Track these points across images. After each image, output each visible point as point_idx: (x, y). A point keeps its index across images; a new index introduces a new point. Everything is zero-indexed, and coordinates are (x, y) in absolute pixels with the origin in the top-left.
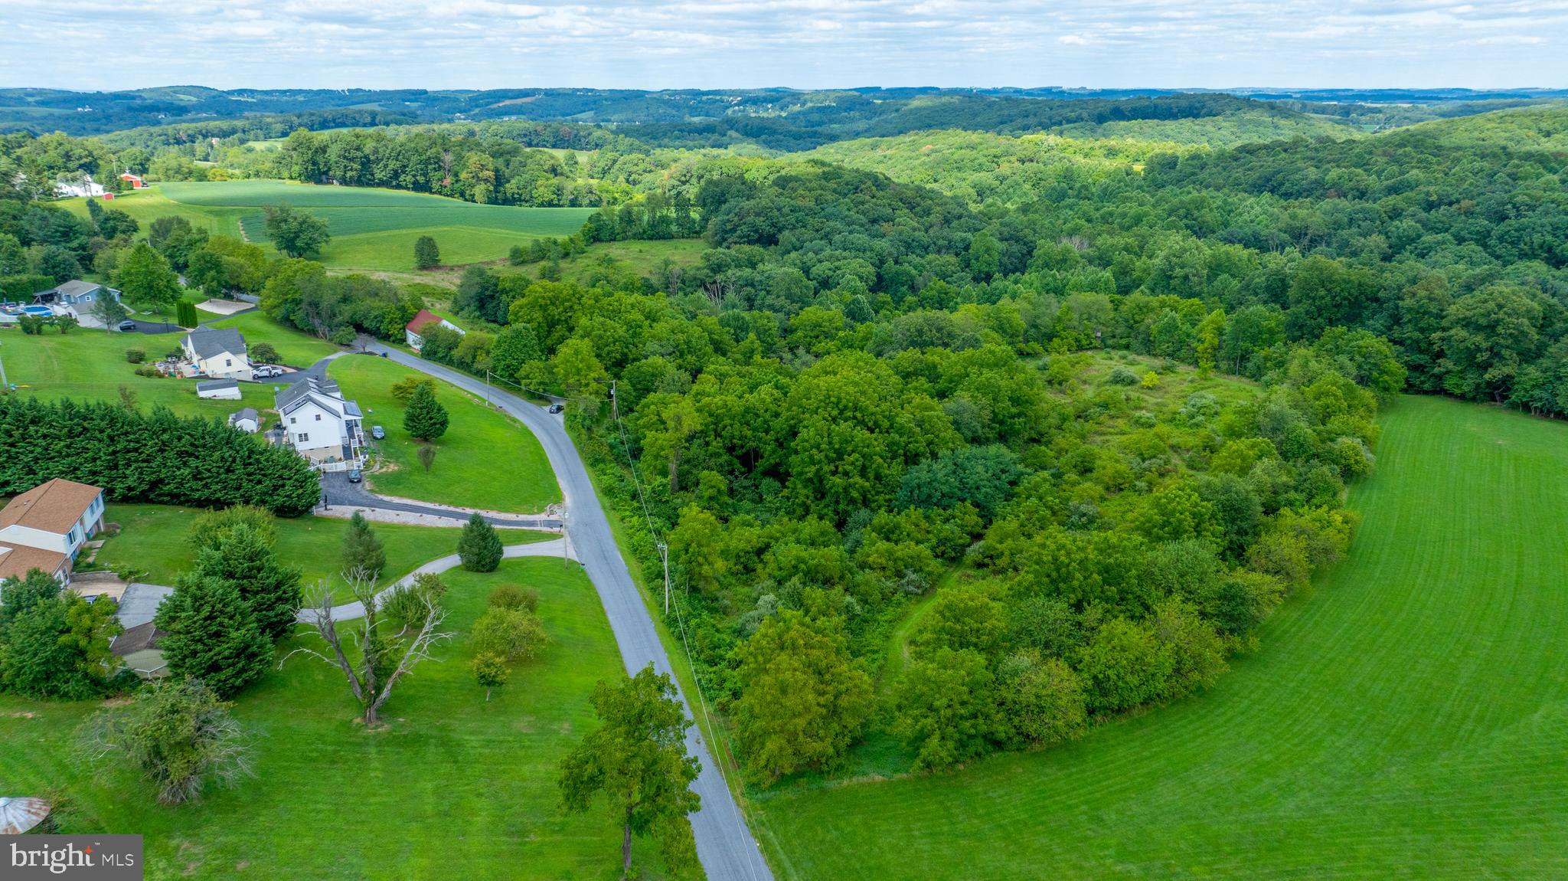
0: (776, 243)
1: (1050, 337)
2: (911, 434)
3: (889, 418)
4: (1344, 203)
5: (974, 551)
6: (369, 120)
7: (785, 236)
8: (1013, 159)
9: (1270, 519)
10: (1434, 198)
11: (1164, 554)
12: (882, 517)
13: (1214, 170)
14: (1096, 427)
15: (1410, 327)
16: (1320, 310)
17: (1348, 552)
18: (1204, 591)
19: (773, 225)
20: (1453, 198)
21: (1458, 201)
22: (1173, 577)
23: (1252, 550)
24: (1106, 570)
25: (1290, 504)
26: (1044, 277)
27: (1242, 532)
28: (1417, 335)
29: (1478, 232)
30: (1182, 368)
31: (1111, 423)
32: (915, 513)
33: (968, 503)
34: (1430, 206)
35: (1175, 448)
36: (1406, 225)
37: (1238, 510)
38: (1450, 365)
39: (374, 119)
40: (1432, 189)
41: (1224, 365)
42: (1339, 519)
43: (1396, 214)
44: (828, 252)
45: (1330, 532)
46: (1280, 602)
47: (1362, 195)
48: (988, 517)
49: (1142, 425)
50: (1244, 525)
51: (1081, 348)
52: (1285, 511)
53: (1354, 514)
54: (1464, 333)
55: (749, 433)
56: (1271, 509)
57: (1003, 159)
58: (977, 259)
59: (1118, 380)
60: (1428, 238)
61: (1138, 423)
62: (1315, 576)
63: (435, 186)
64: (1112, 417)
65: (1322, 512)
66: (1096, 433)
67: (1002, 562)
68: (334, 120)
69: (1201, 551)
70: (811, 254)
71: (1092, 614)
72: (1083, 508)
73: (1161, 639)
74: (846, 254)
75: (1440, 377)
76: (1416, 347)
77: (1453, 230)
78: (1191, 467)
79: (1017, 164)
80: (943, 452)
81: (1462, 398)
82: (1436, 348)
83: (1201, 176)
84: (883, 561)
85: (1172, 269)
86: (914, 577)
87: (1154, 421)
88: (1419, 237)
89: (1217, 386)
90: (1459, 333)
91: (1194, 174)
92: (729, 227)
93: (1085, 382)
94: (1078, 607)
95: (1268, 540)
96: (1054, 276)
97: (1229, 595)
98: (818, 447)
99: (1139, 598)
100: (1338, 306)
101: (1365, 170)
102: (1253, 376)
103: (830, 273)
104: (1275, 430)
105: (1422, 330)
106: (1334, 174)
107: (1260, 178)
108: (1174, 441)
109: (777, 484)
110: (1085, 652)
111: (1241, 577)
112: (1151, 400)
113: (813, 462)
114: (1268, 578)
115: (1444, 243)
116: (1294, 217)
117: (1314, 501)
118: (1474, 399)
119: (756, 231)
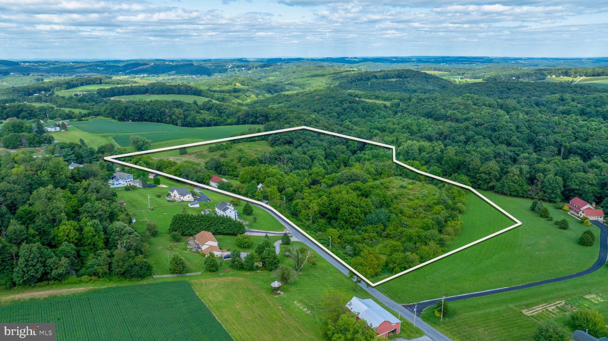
0: (293, 144)
1: (381, 174)
2: (365, 208)
3: (359, 204)
4: (453, 124)
5: (384, 234)
6: (99, 82)
7: (296, 142)
8: (347, 102)
9: (446, 224)
10: (477, 123)
11: (428, 233)
12: (363, 228)
13: (412, 107)
14: (400, 201)
15: (472, 172)
16: (450, 167)
17: (462, 229)
18: (436, 239)
19: (290, 138)
20: (482, 123)
21: (484, 124)
22: (430, 237)
23: (443, 231)
24: (418, 236)
25: (449, 220)
26: (372, 152)
27: (440, 227)
28: (474, 174)
29: (489, 135)
30: (417, 182)
31: (403, 200)
32: (370, 226)
33: (381, 223)
34: (476, 126)
35: (420, 206)
36: (470, 133)
37: (440, 223)
38: (481, 182)
39: (101, 81)
40: (477, 120)
41: (428, 182)
42: (459, 223)
43: (467, 128)
44: (310, 147)
45: (458, 226)
46: (450, 240)
47: (457, 121)
48: (385, 226)
49: (411, 200)
50: (441, 226)
51: (389, 176)
52: (448, 222)
53: (462, 222)
54: (484, 175)
55: (324, 209)
56: (446, 222)
57: (344, 102)
58: (351, 146)
59: (402, 187)
60: (476, 137)
61: (410, 199)
62: (455, 235)
63: (164, 120)
64: (403, 198)
65: (456, 222)
66: (400, 202)
67: (392, 236)
68: (86, 82)
69: (435, 232)
70: (305, 148)
71: (418, 244)
72: (405, 223)
73: (431, 248)
74: (316, 148)
75: (479, 185)
76: (474, 177)
77: (482, 134)
78: (425, 211)
79: (349, 104)
80: (372, 212)
81: (485, 190)
82: (478, 178)
83: (409, 110)
84: (368, 237)
85: (409, 150)
86: (375, 240)
87: (414, 199)
88: (474, 136)
89: (427, 188)
90: (483, 175)
91: (407, 109)
92: (277, 139)
93: (393, 188)
94: (415, 243)
95: (446, 228)
96: (375, 152)
97: (441, 240)
98: (346, 212)
99: (424, 242)
100: (455, 166)
101: (458, 111)
102: (435, 185)
103: (312, 154)
104: (444, 203)
105: (475, 173)
106: (450, 112)
107: (427, 112)
108: (420, 204)
109: (335, 221)
110: (418, 252)
111: (442, 236)
112: (411, 192)
113: (345, 216)
114: (448, 236)
115: (480, 138)
116: (439, 129)
117: (454, 219)
118: (487, 190)
119: (286, 140)
